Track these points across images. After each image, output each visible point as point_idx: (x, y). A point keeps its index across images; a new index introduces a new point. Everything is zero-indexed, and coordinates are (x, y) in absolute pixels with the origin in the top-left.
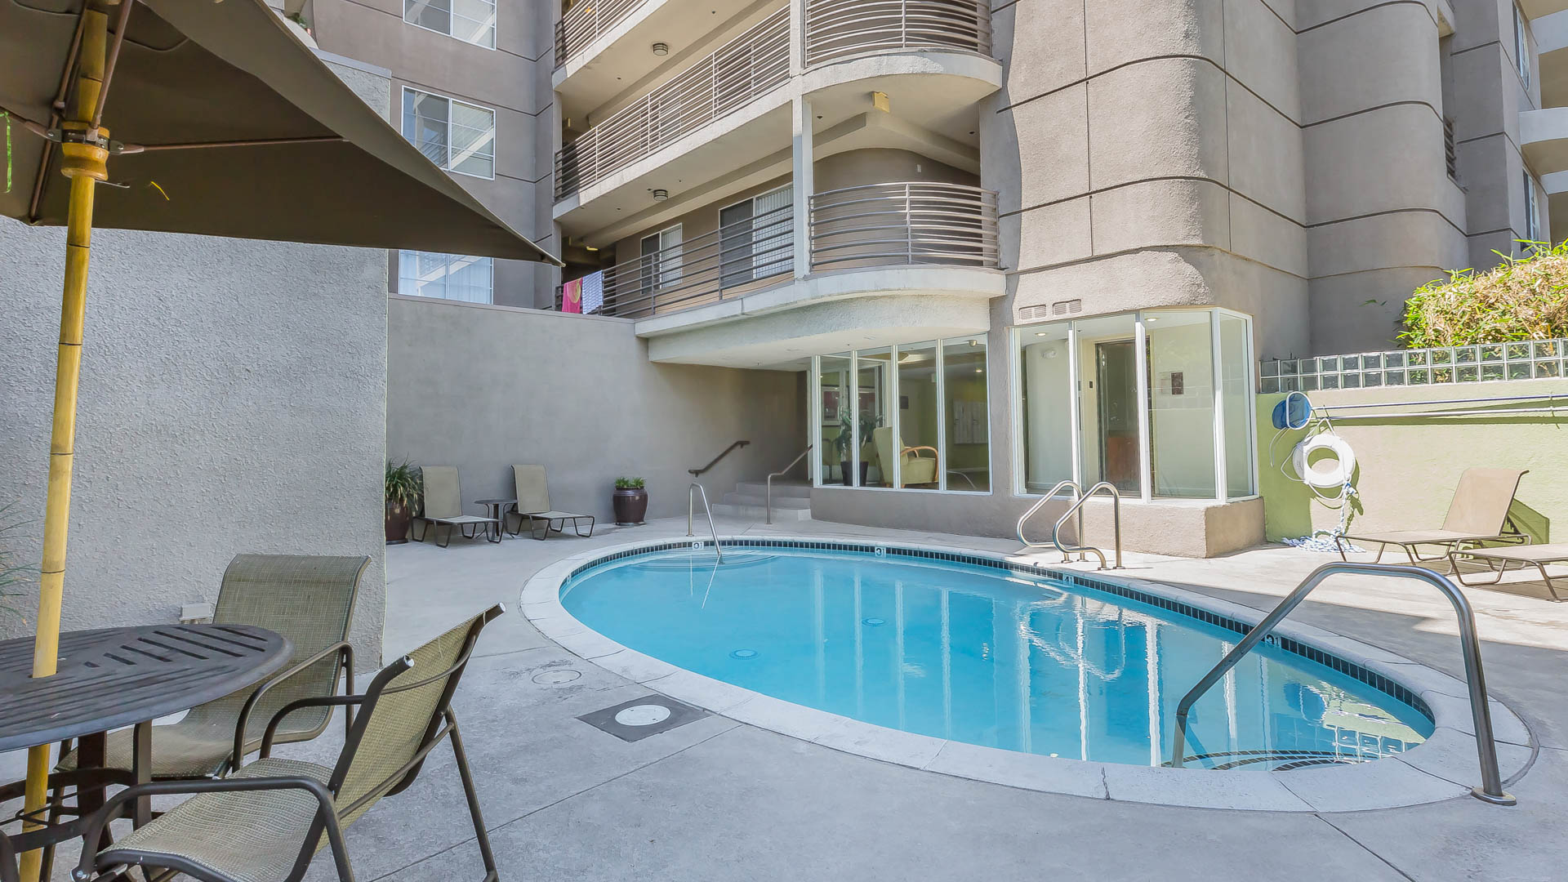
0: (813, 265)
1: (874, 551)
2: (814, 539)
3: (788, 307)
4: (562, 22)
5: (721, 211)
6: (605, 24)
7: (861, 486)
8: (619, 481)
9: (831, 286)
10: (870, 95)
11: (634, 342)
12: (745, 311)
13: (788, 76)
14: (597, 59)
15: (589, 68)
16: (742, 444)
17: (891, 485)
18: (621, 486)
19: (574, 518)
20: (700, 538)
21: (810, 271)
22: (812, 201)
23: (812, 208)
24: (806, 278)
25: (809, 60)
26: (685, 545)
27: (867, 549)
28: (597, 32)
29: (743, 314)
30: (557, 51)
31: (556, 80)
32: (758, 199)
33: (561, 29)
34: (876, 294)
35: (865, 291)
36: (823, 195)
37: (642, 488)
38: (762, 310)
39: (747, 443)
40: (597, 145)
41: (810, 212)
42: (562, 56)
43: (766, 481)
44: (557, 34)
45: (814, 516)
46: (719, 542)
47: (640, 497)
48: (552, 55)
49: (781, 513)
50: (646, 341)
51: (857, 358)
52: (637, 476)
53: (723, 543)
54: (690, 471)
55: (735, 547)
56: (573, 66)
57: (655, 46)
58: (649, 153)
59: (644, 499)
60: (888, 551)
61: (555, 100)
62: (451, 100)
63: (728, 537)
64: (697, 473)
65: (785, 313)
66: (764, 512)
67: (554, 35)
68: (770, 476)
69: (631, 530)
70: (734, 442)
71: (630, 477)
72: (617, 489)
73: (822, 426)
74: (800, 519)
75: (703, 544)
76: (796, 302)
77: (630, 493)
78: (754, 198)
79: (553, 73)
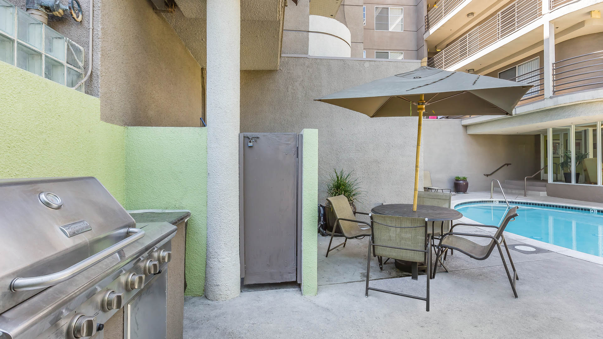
0: (554, 92)
1: (590, 211)
2: (554, 203)
3: (540, 110)
4: (427, 15)
5: (499, 73)
6: (446, 13)
7: (576, 183)
8: (457, 177)
9: (564, 100)
10: (590, 13)
11: (461, 128)
12: (517, 113)
13: (541, 15)
14: (442, 26)
15: (439, 29)
16: (508, 165)
17: (596, 183)
18: (457, 179)
19: (442, 189)
20: (497, 200)
21: (553, 94)
22: (554, 65)
23: (554, 68)
24: (551, 98)
25: (553, 6)
26: (490, 201)
27: (585, 210)
28: (443, 15)
29: (516, 114)
30: (425, 26)
31: (426, 37)
32: (518, 66)
33: (428, 17)
34: (593, 101)
35: (586, 100)
36: (561, 62)
37: (466, 180)
38: (526, 112)
39: (510, 164)
40: (444, 57)
41: (553, 69)
42: (428, 27)
43: (524, 179)
44: (425, 20)
45: (548, 195)
46: (508, 202)
47: (466, 183)
48: (424, 27)
49: (530, 192)
50: (466, 127)
51: (574, 128)
52: (464, 176)
53: (510, 202)
54: (484, 175)
55: (513, 204)
56: (432, 31)
57: (468, 15)
58: (468, 57)
59: (467, 184)
60: (598, 211)
61: (425, 43)
62: (389, 52)
63: (510, 200)
64: (487, 175)
65: (538, 112)
66: (523, 192)
67: (424, 20)
68: (526, 178)
69: (461, 195)
70: (504, 164)
71: (461, 176)
72: (456, 180)
73: (553, 157)
74: (541, 196)
75: (498, 202)
76: (545, 108)
77: (461, 182)
78: (517, 66)
79: (424, 34)
